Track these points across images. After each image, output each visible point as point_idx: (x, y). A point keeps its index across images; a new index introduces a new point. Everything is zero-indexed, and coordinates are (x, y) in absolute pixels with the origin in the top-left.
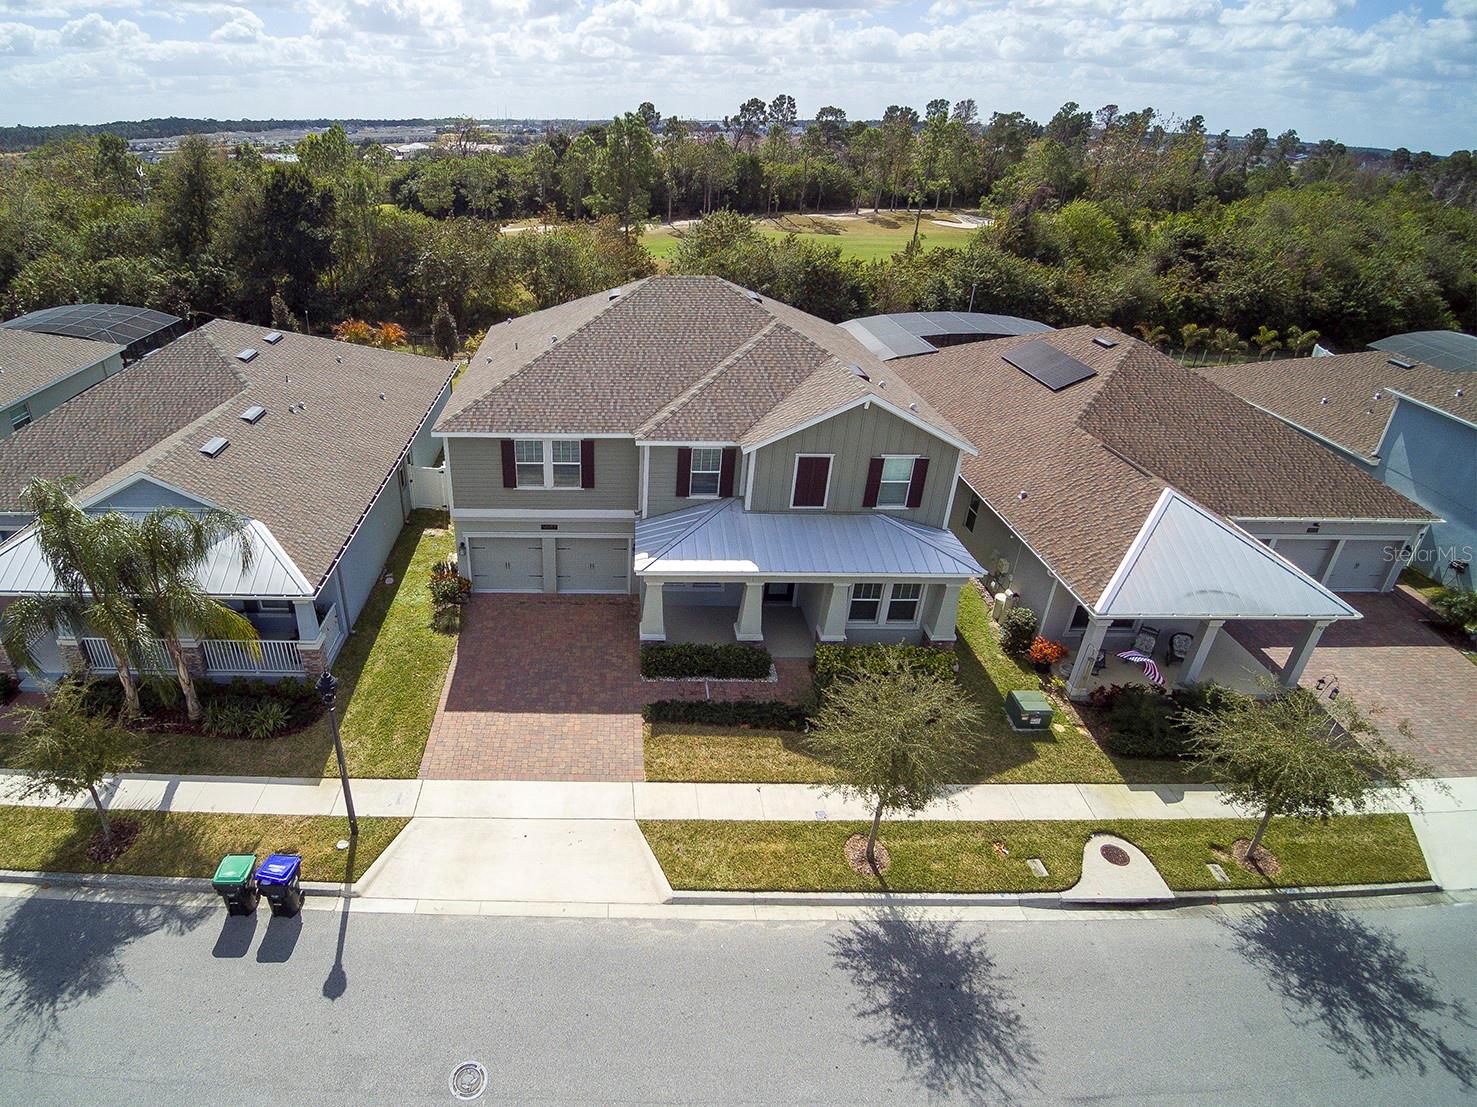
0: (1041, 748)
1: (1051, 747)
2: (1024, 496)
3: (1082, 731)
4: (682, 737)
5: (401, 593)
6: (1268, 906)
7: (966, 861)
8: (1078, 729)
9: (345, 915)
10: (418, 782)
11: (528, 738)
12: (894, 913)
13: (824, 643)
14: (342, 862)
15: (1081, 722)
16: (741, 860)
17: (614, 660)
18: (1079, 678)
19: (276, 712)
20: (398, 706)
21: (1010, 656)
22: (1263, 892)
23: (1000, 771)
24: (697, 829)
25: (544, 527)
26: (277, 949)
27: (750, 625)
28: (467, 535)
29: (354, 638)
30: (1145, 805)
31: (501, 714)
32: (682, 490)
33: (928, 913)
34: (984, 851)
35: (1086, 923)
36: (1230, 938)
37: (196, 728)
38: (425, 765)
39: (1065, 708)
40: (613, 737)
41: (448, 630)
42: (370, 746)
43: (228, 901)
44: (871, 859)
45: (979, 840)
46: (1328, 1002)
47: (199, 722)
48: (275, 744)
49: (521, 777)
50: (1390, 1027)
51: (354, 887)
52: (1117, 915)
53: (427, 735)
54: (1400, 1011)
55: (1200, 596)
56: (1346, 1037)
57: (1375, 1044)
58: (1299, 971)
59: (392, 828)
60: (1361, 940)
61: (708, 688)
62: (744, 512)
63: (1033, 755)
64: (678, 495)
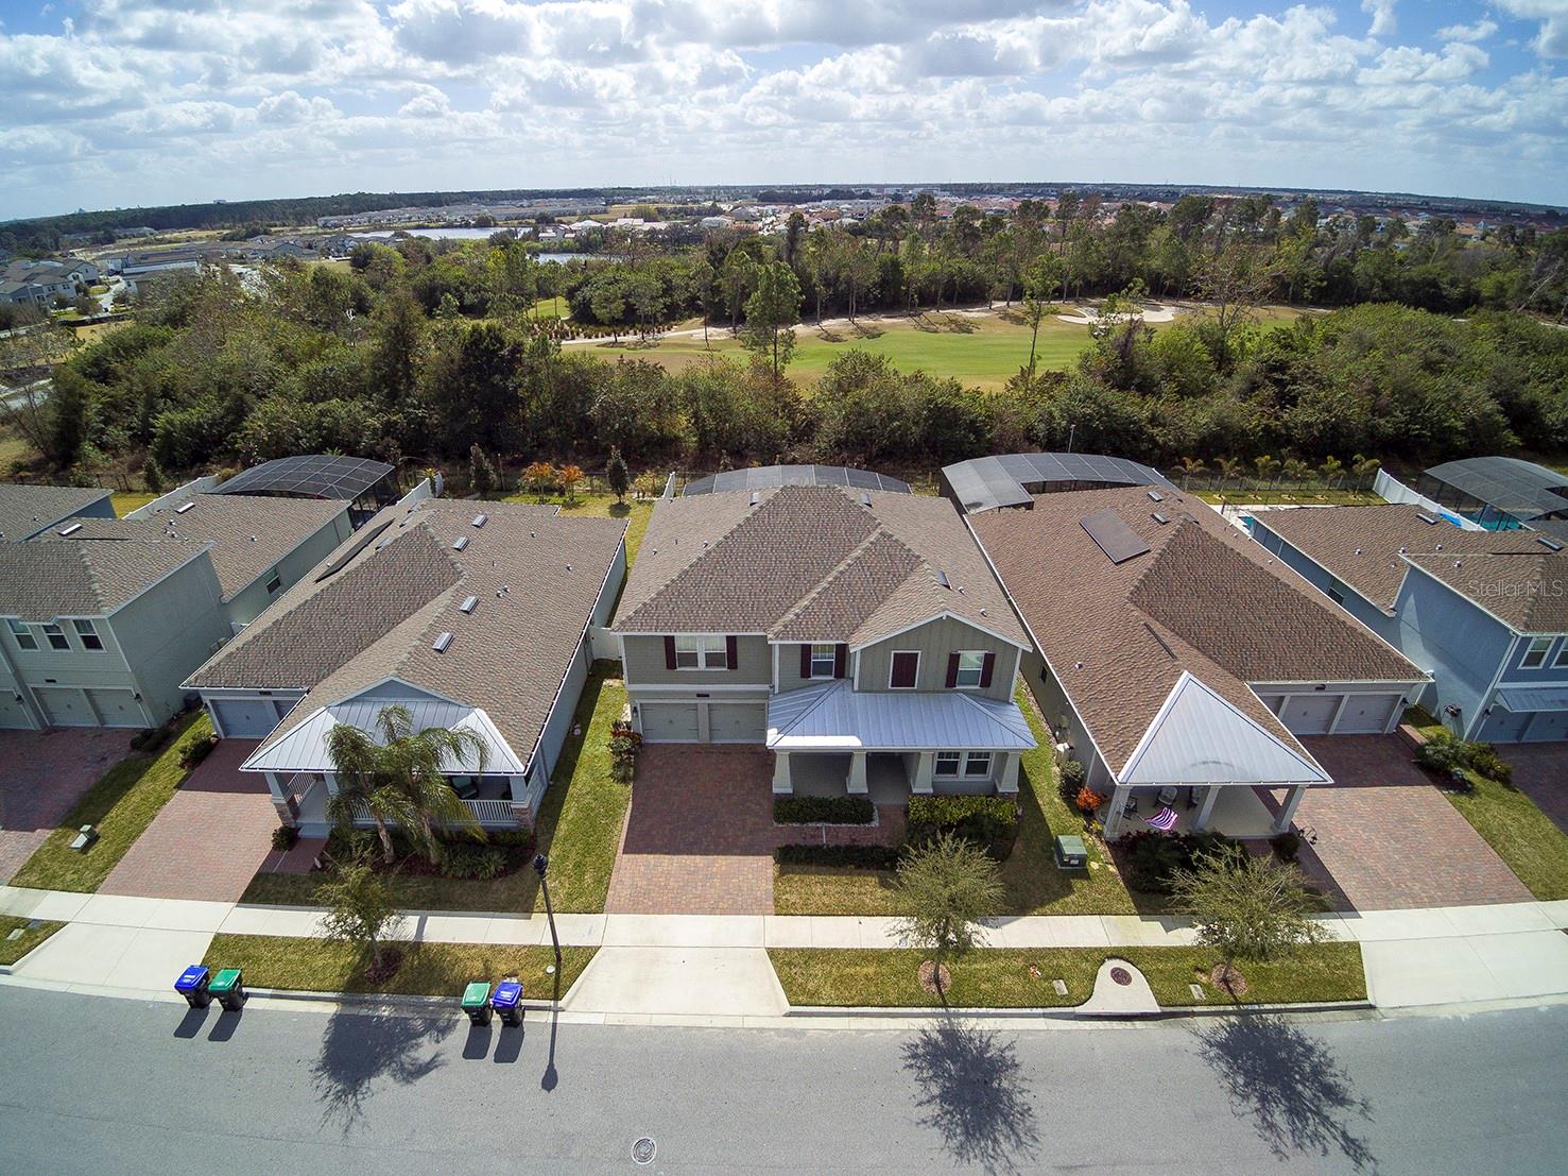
0: (1077, 884)
1: (1085, 883)
2: (1080, 666)
3: (1112, 869)
4: (802, 877)
5: (587, 744)
6: (1233, 1019)
7: (1007, 981)
8: (1109, 866)
9: (554, 1025)
10: (604, 915)
11: (686, 877)
12: (951, 1023)
13: (915, 795)
14: (551, 983)
15: (1112, 861)
16: (842, 981)
17: (753, 806)
18: (1114, 823)
19: (496, 860)
20: (587, 852)
21: (1065, 800)
22: (1230, 1008)
23: (1042, 905)
24: (811, 955)
25: (699, 695)
26: (508, 1053)
27: (857, 782)
28: (638, 702)
29: (553, 788)
30: (1151, 933)
31: (666, 856)
32: (805, 673)
33: (977, 1024)
34: (1022, 973)
35: (1090, 1032)
36: (1197, 1044)
37: (435, 871)
38: (609, 901)
39: (1101, 848)
40: (750, 876)
41: (624, 780)
42: (567, 886)
43: (472, 1017)
44: (937, 981)
45: (1019, 963)
46: (1263, 1099)
47: (439, 866)
48: (496, 885)
49: (681, 912)
50: (1307, 1119)
51: (560, 1004)
52: (1115, 1025)
53: (610, 875)
54: (1317, 1107)
55: (1203, 766)
56: (1271, 1126)
57: (1293, 1132)
58: (1246, 1073)
59: (587, 954)
60: (1300, 1049)
61: (825, 833)
62: (854, 692)
63: (1069, 890)
64: (802, 677)
